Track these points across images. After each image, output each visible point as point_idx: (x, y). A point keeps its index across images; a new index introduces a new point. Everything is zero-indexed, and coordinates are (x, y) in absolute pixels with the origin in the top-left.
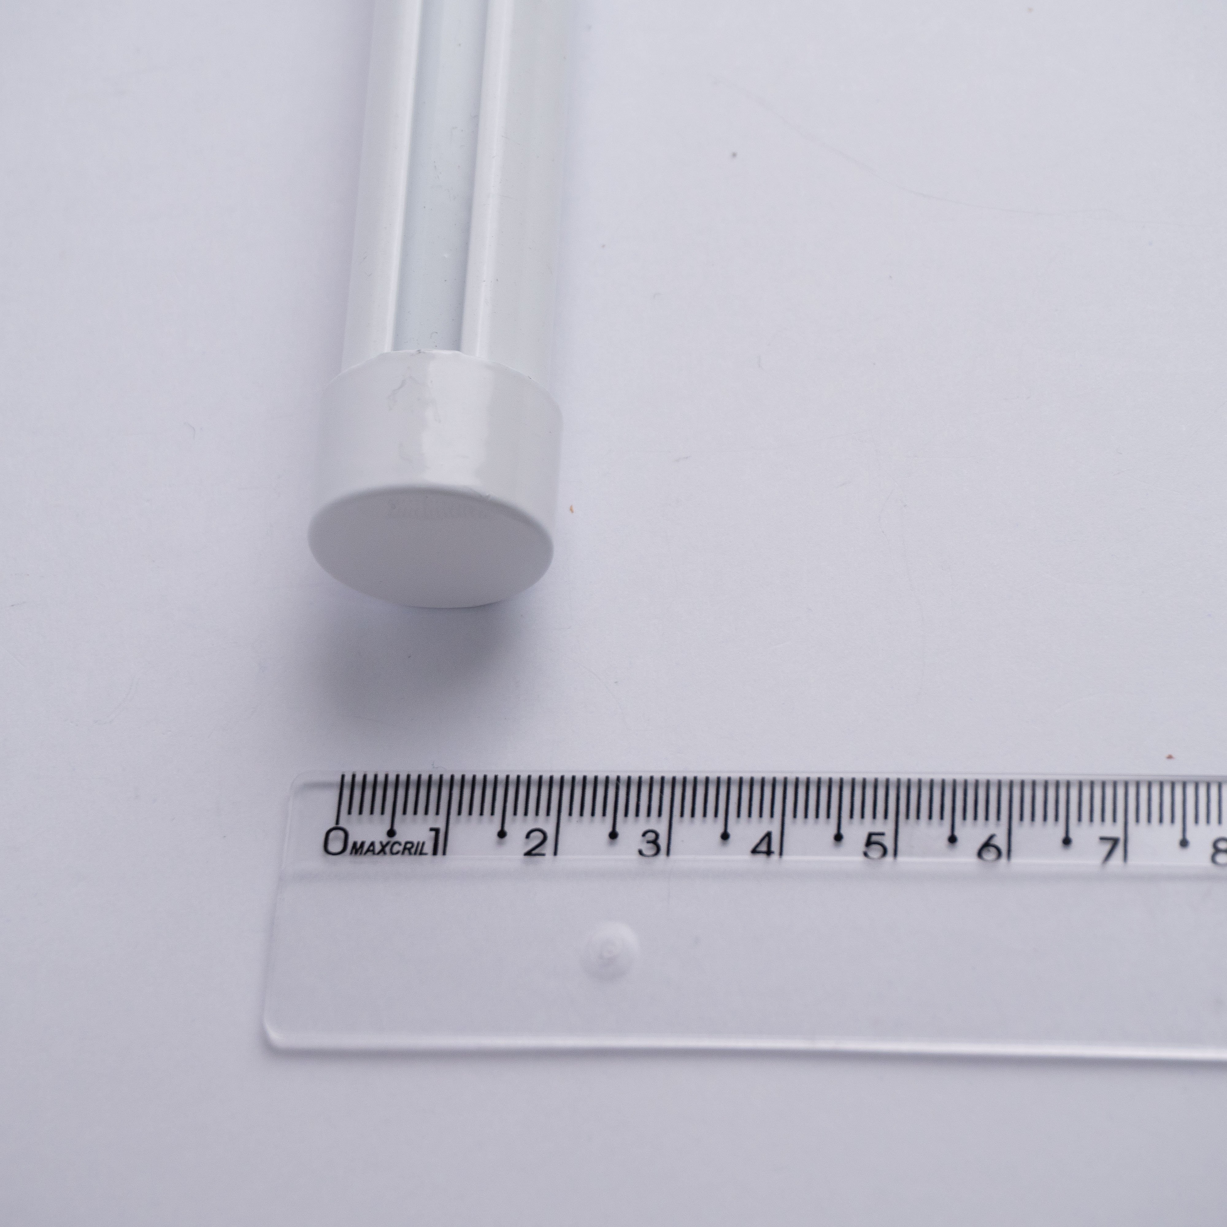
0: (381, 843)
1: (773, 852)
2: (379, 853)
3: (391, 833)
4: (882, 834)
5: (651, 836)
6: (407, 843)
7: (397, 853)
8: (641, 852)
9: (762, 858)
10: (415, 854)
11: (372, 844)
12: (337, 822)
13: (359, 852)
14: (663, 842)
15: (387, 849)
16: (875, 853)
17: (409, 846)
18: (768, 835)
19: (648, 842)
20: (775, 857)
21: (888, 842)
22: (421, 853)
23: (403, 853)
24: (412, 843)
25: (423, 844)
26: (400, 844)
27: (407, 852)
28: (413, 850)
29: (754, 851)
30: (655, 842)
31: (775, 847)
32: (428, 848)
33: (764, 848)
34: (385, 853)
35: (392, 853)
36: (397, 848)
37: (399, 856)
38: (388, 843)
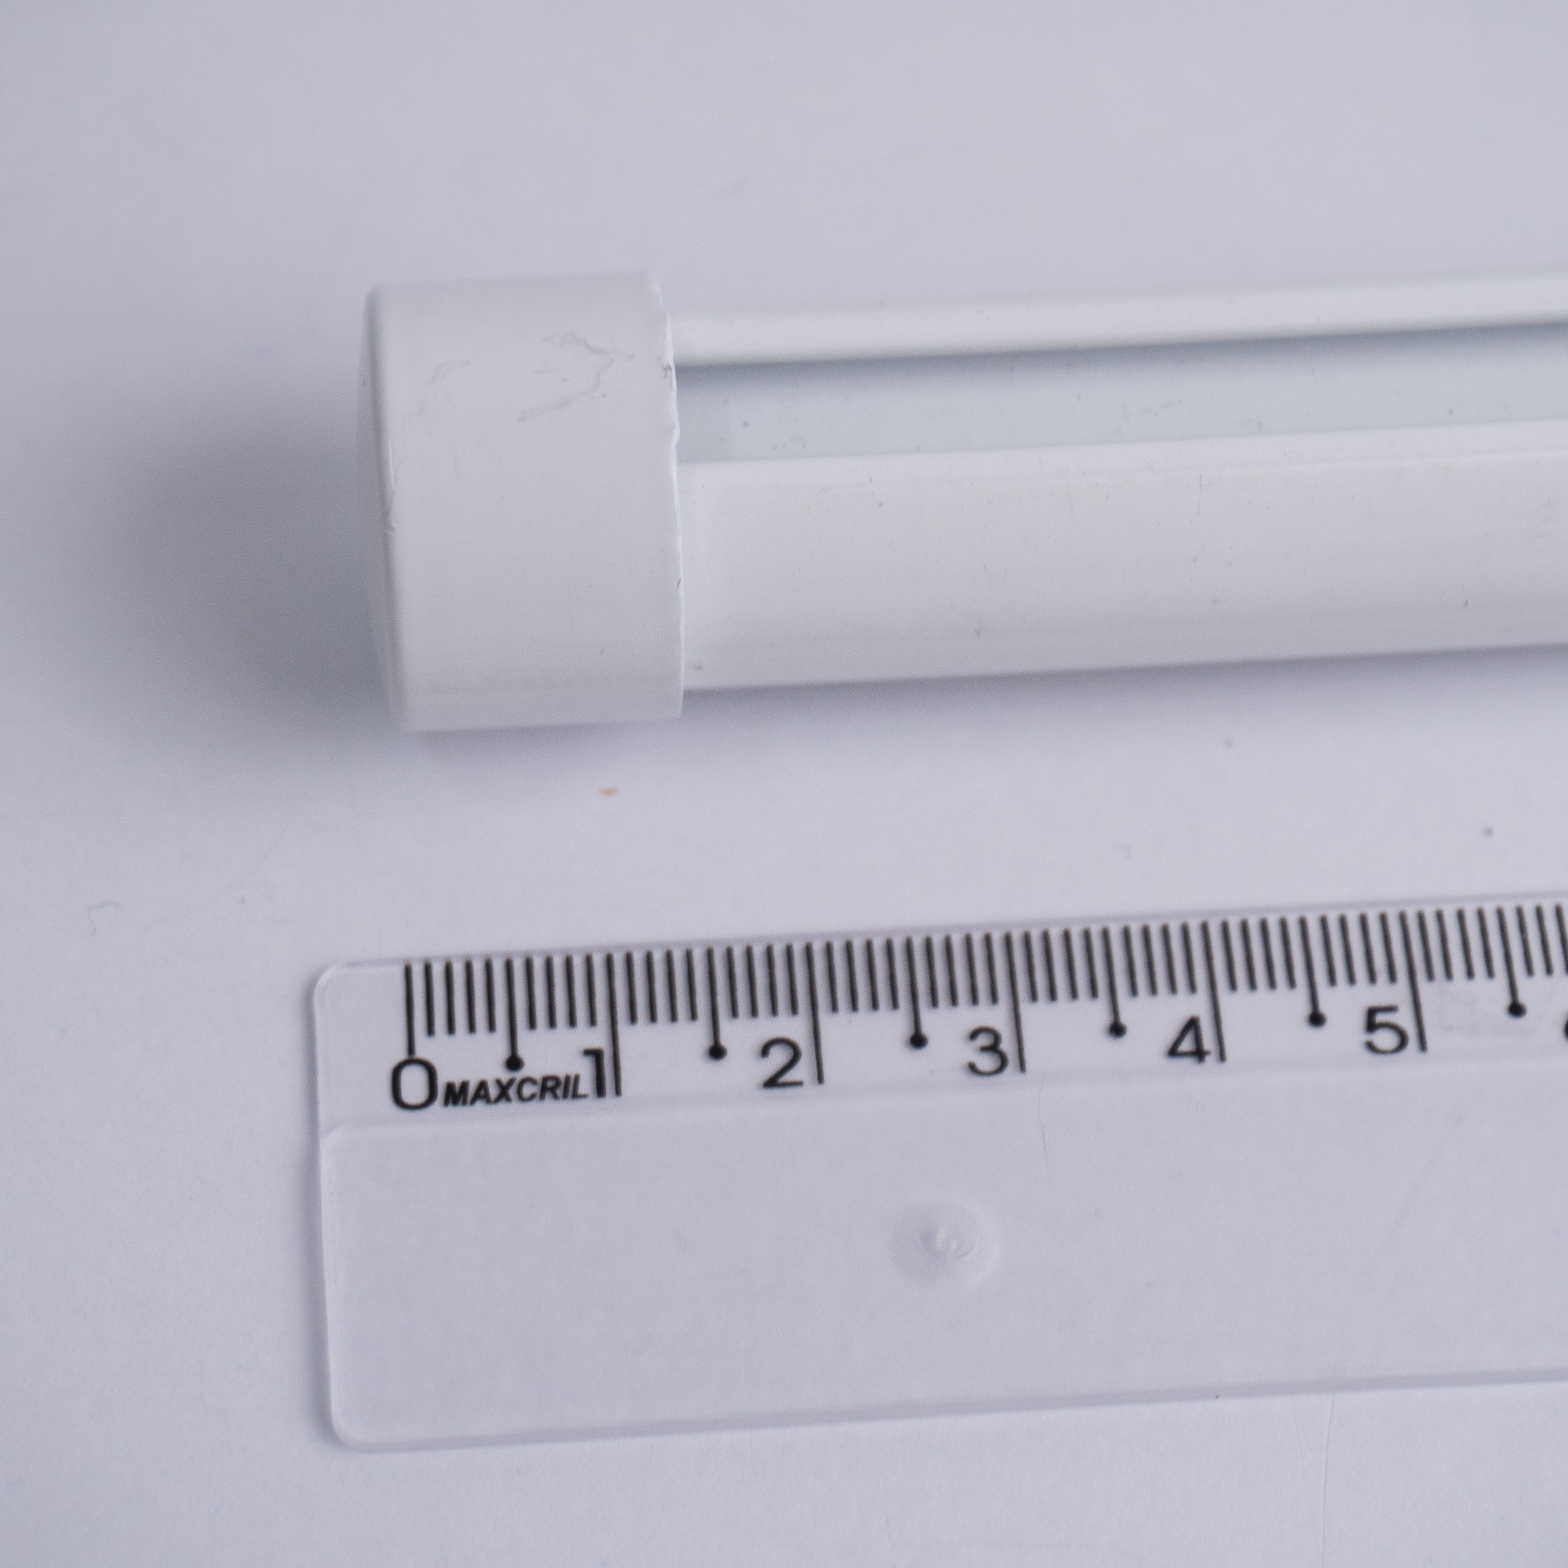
0: (499, 1082)
1: (1208, 1053)
2: (497, 1100)
3: (514, 1063)
4: (1391, 1009)
5: (984, 1040)
6: (545, 1079)
7: (532, 1097)
8: (973, 1068)
9: (1187, 1064)
10: (565, 1096)
11: (483, 1085)
12: (411, 1048)
13: (461, 1101)
14: (1007, 1045)
15: (512, 1092)
16: (1385, 1039)
17: (550, 1084)
18: (1192, 1025)
19: (984, 1049)
20: (1211, 1060)
21: (1404, 1019)
22: (575, 1096)
23: (542, 1097)
24: (556, 1079)
25: (577, 1078)
26: (532, 1081)
27: (548, 1096)
28: (560, 1092)
29: (1173, 1052)
30: (993, 1048)
31: (1208, 1042)
32: (586, 1085)
33: (1187, 1045)
34: (508, 1099)
35: (521, 1098)
36: (528, 1090)
37: (535, 1104)
38: (511, 1082)
